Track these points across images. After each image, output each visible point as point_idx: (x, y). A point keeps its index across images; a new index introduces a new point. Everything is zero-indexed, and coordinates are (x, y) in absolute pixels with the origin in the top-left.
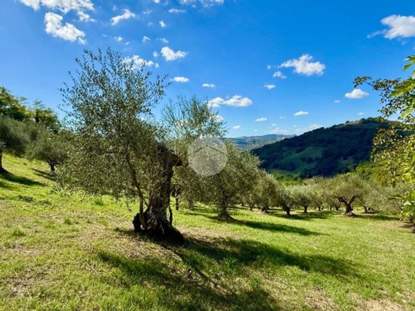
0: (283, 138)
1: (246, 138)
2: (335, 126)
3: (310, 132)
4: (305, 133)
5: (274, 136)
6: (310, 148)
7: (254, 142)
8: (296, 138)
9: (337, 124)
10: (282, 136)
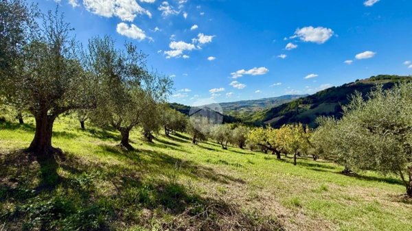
0: (298, 98)
1: (265, 99)
2: (345, 84)
3: (323, 91)
4: (318, 93)
5: (289, 97)
6: (323, 104)
7: (273, 102)
8: (309, 97)
9: (347, 83)
10: (296, 96)
